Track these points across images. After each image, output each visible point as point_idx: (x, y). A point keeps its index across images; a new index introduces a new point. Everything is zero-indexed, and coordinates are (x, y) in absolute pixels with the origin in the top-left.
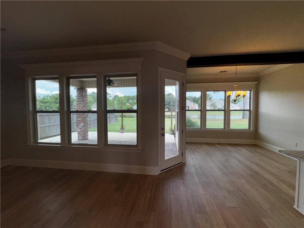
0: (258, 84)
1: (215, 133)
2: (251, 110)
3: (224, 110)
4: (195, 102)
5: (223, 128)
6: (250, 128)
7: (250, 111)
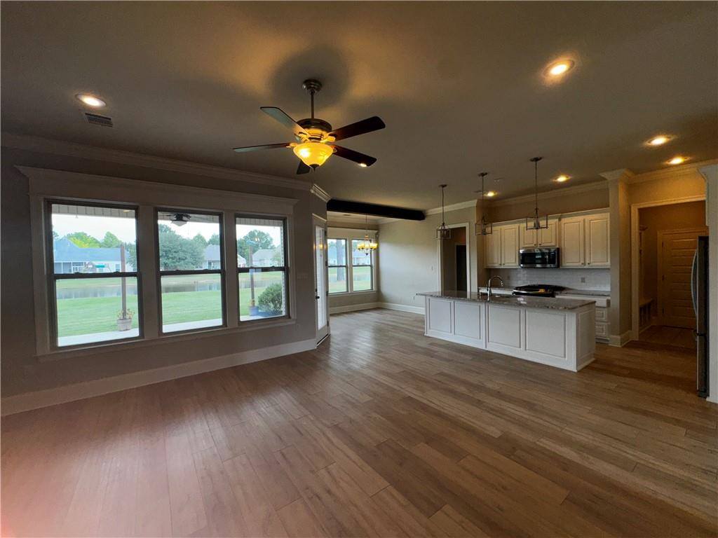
3: (346, 266)
5: (346, 291)
6: (372, 287)
7: (371, 266)
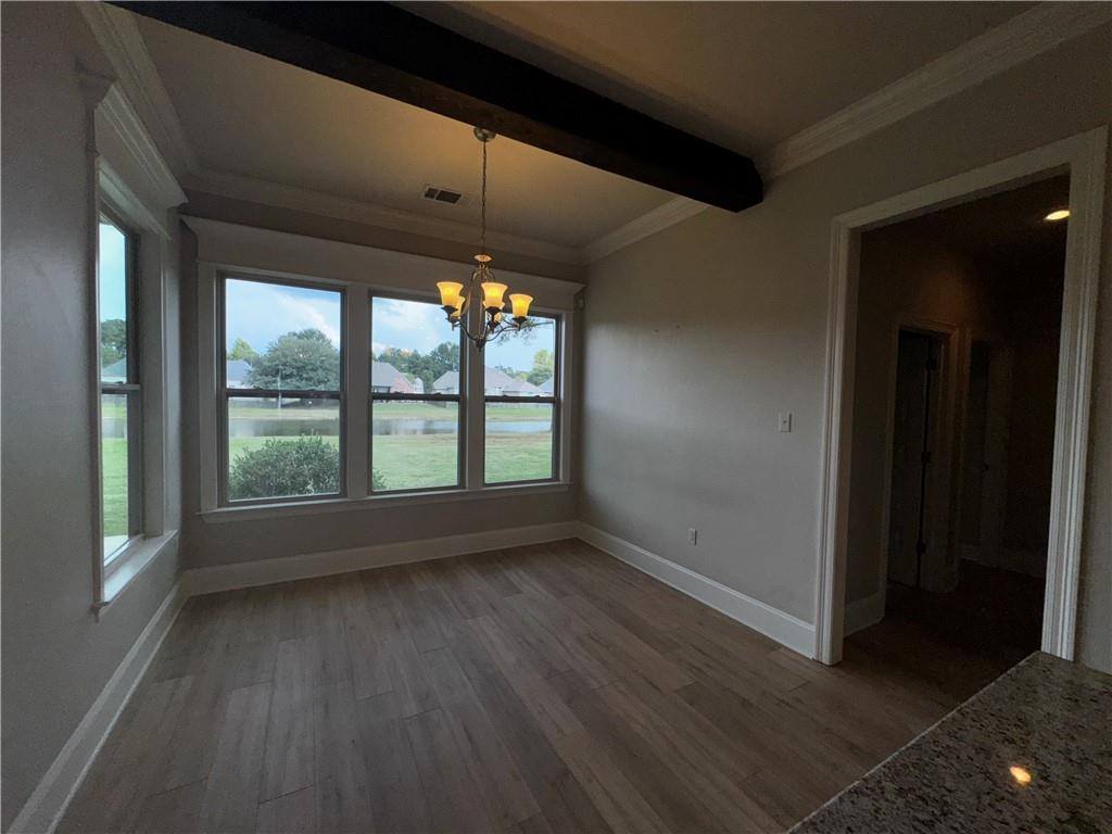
0: (581, 296)
1: (420, 508)
2: (559, 399)
3: (459, 399)
4: (414, 373)
5: (455, 482)
6: (556, 475)
7: (556, 401)
